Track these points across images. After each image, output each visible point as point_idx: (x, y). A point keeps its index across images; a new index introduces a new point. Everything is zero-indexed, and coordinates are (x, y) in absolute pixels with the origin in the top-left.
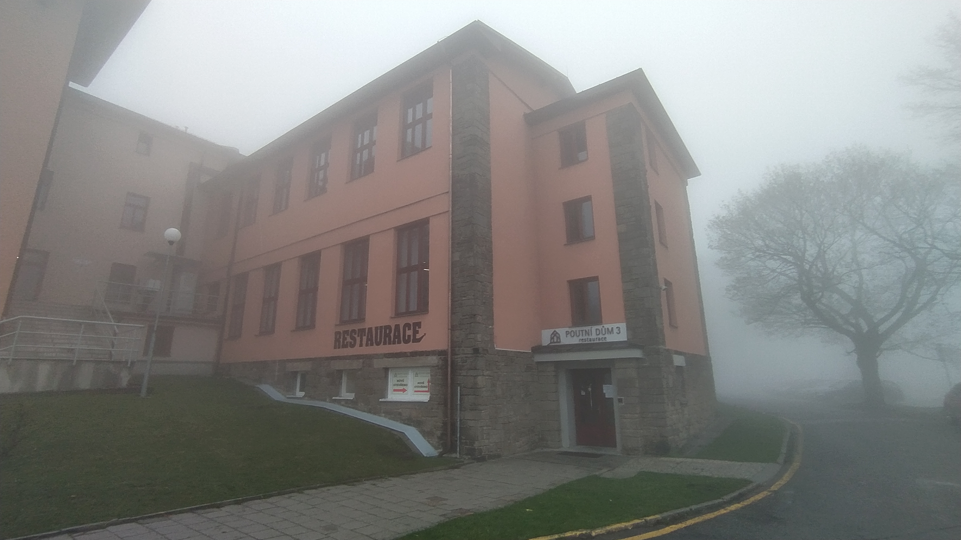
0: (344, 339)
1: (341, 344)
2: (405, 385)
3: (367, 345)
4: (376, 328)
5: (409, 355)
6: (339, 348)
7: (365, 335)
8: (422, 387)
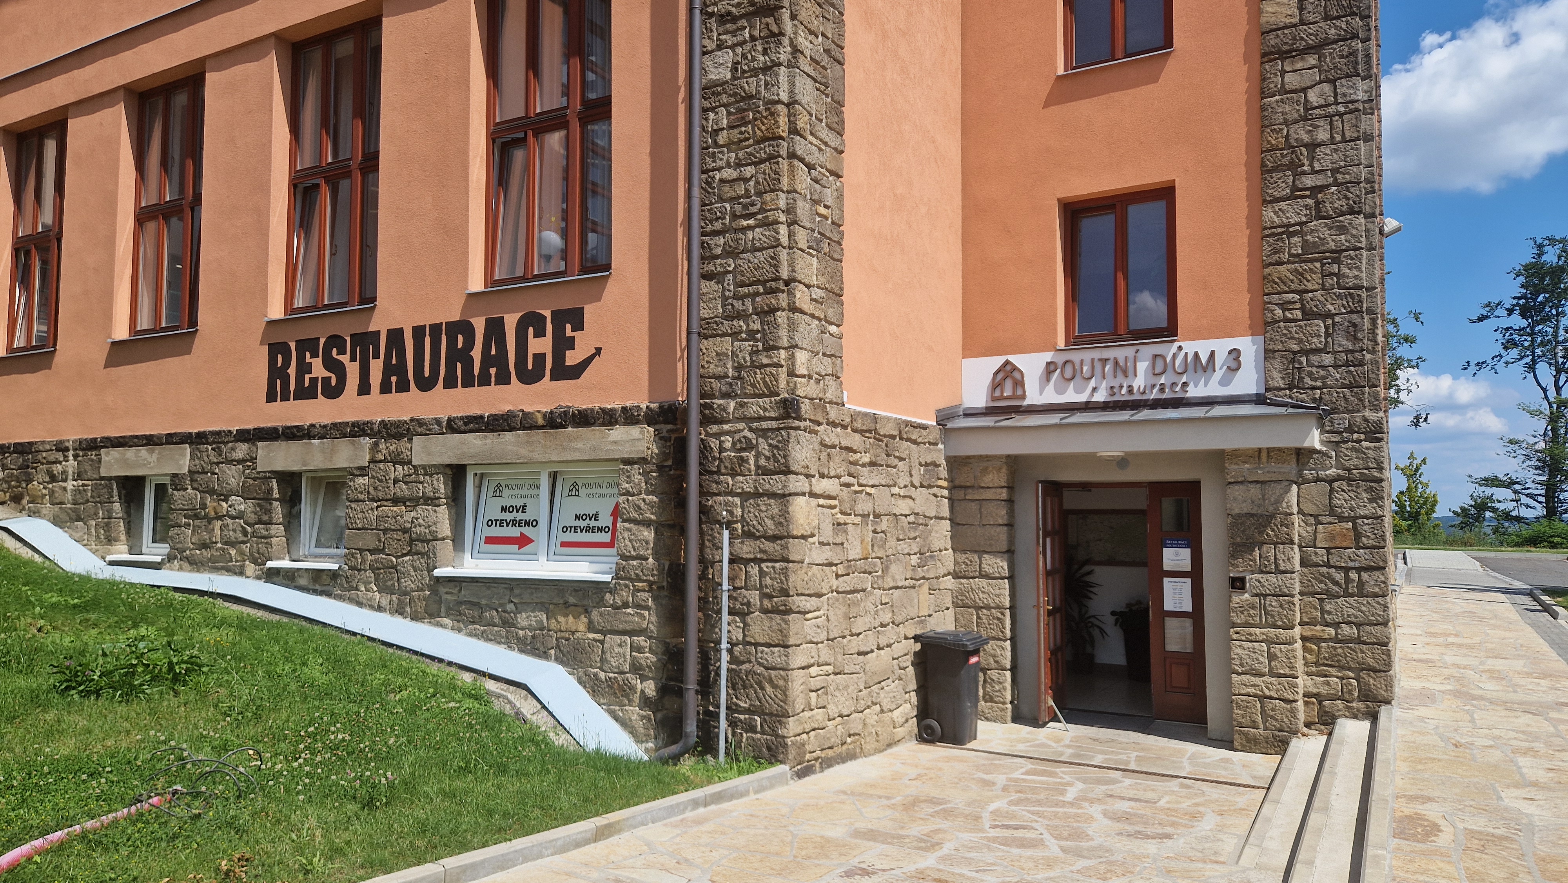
0: (304, 368)
1: (292, 387)
2: (527, 523)
3: (385, 388)
4: (419, 332)
5: (541, 421)
6: (285, 398)
7: (376, 356)
8: (588, 529)
